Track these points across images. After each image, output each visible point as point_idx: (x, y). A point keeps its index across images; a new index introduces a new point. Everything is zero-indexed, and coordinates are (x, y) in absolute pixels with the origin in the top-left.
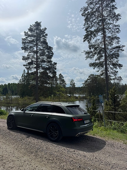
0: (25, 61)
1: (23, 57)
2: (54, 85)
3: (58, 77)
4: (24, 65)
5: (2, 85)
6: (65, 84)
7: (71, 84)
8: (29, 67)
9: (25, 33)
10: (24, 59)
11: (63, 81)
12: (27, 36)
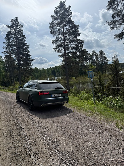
0: (54, 45)
1: (53, 41)
2: (95, 63)
3: (99, 54)
4: (54, 49)
5: (51, 68)
6: (107, 61)
7: (113, 60)
8: (59, 50)
9: (51, 17)
10: (54, 42)
11: (105, 58)
12: (53, 20)
